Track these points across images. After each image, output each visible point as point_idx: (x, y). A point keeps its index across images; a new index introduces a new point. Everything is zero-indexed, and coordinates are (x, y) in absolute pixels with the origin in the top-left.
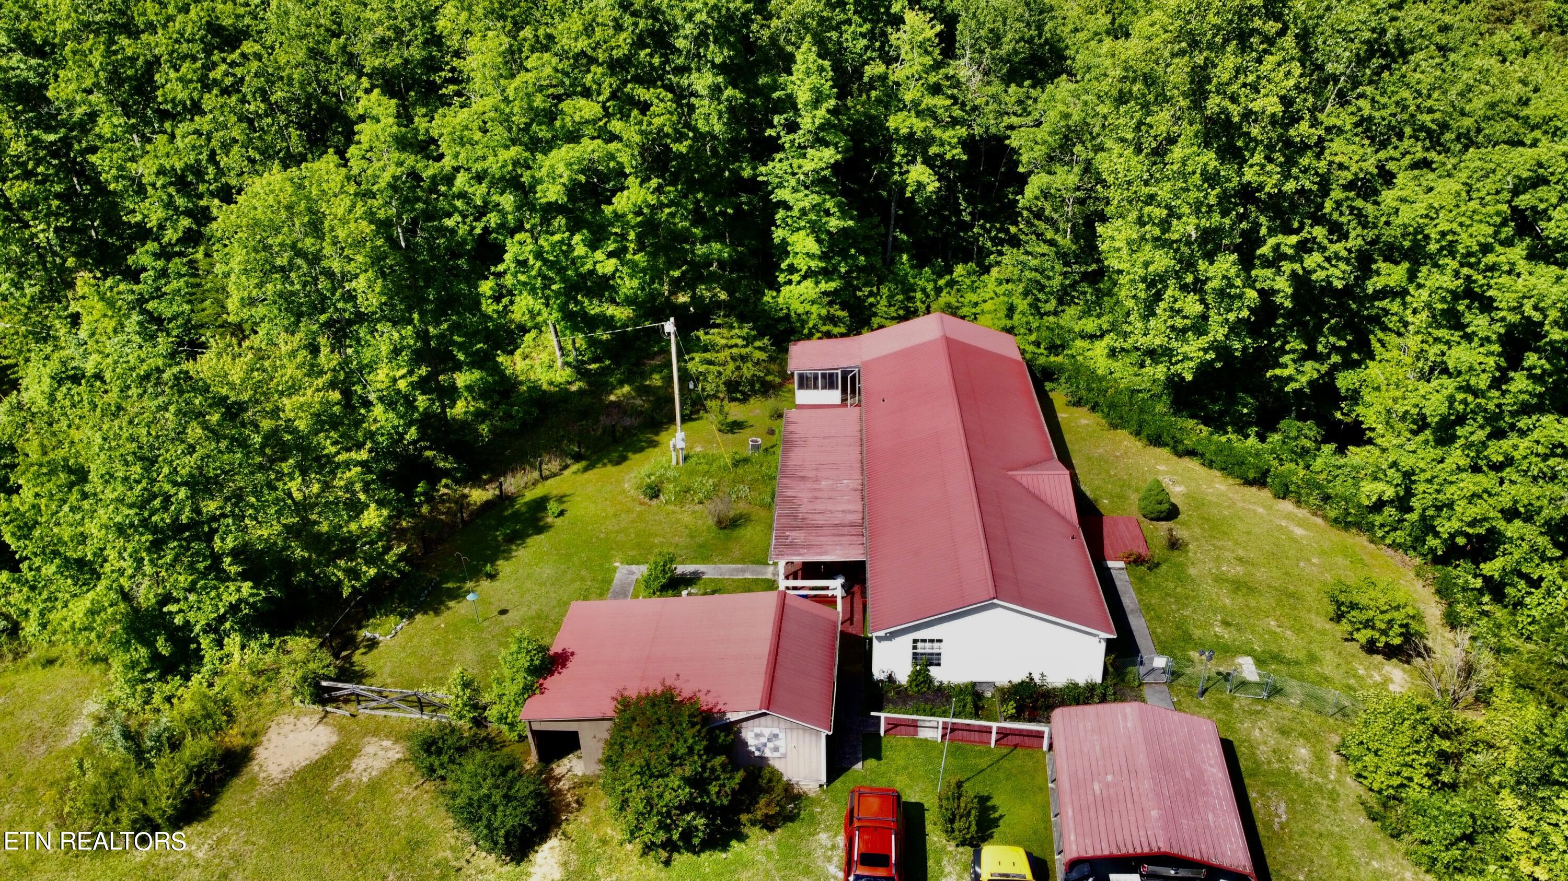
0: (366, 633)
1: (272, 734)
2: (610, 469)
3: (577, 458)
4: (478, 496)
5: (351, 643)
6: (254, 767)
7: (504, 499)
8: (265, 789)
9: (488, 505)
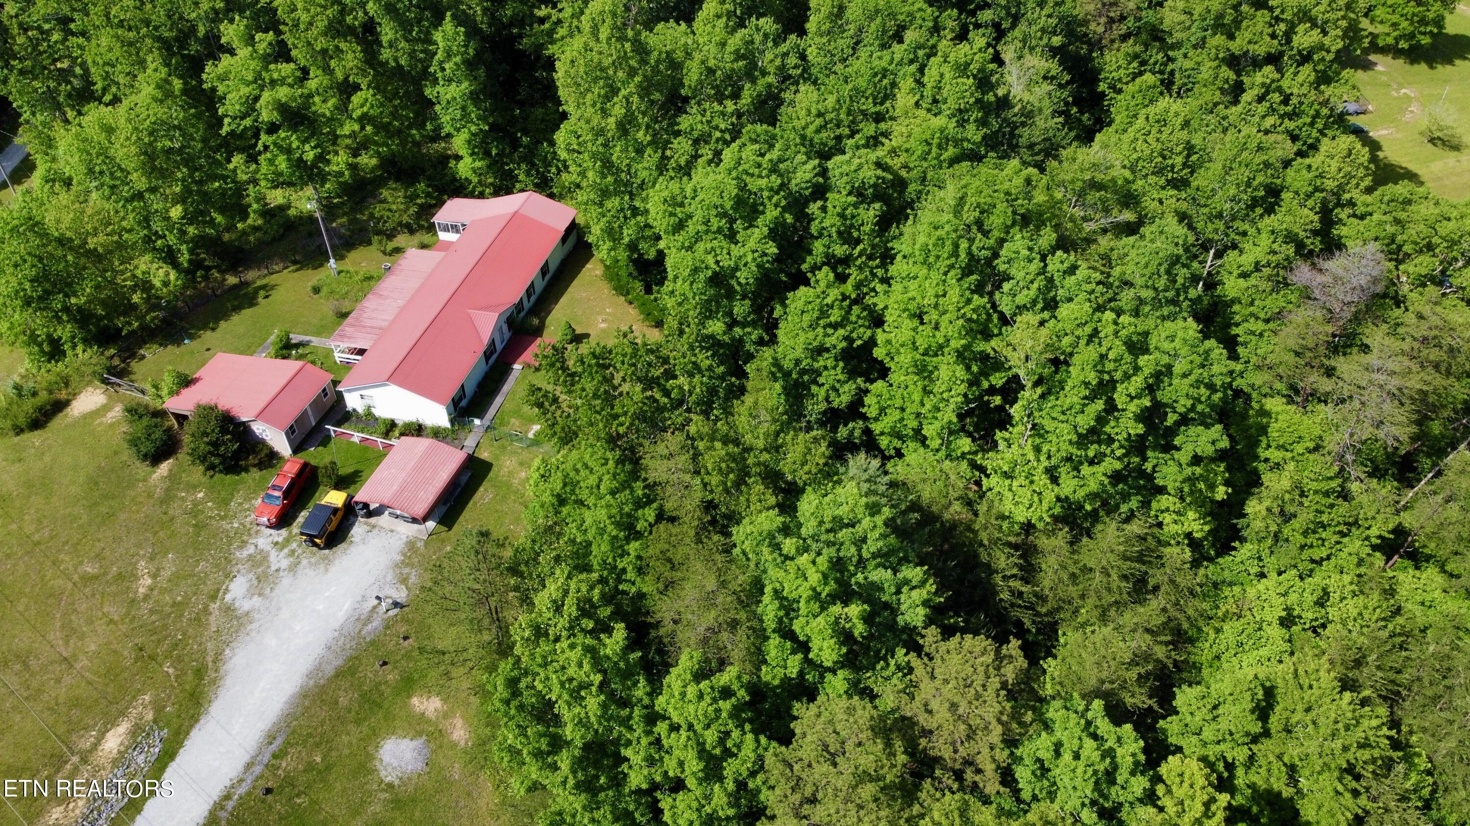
0: (142, 352)
1: (82, 396)
2: (310, 271)
3: (295, 262)
4: (232, 280)
5: (133, 356)
6: (69, 409)
7: (243, 284)
8: (69, 420)
9: (235, 287)
